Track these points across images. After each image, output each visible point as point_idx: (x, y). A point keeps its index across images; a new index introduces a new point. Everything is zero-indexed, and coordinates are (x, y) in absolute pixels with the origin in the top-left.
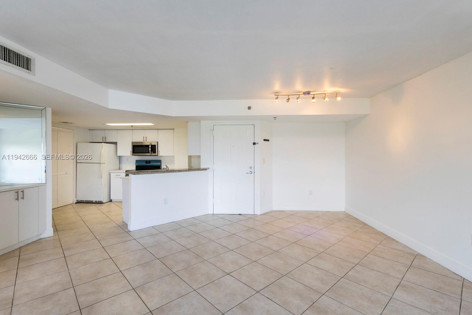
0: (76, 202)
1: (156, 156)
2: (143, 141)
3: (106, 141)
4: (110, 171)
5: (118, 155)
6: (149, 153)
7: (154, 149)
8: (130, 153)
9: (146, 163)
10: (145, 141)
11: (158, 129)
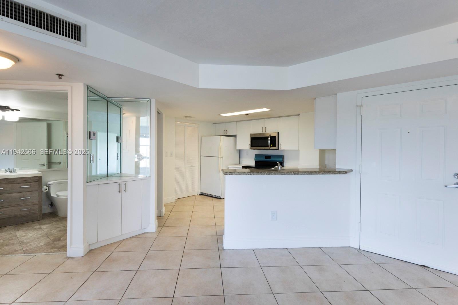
0: (200, 194)
1: (276, 149)
2: (262, 133)
3: (226, 134)
4: (229, 166)
5: (237, 149)
6: (268, 146)
7: (273, 141)
8: (248, 146)
9: (265, 158)
10: (264, 132)
11: (279, 117)
